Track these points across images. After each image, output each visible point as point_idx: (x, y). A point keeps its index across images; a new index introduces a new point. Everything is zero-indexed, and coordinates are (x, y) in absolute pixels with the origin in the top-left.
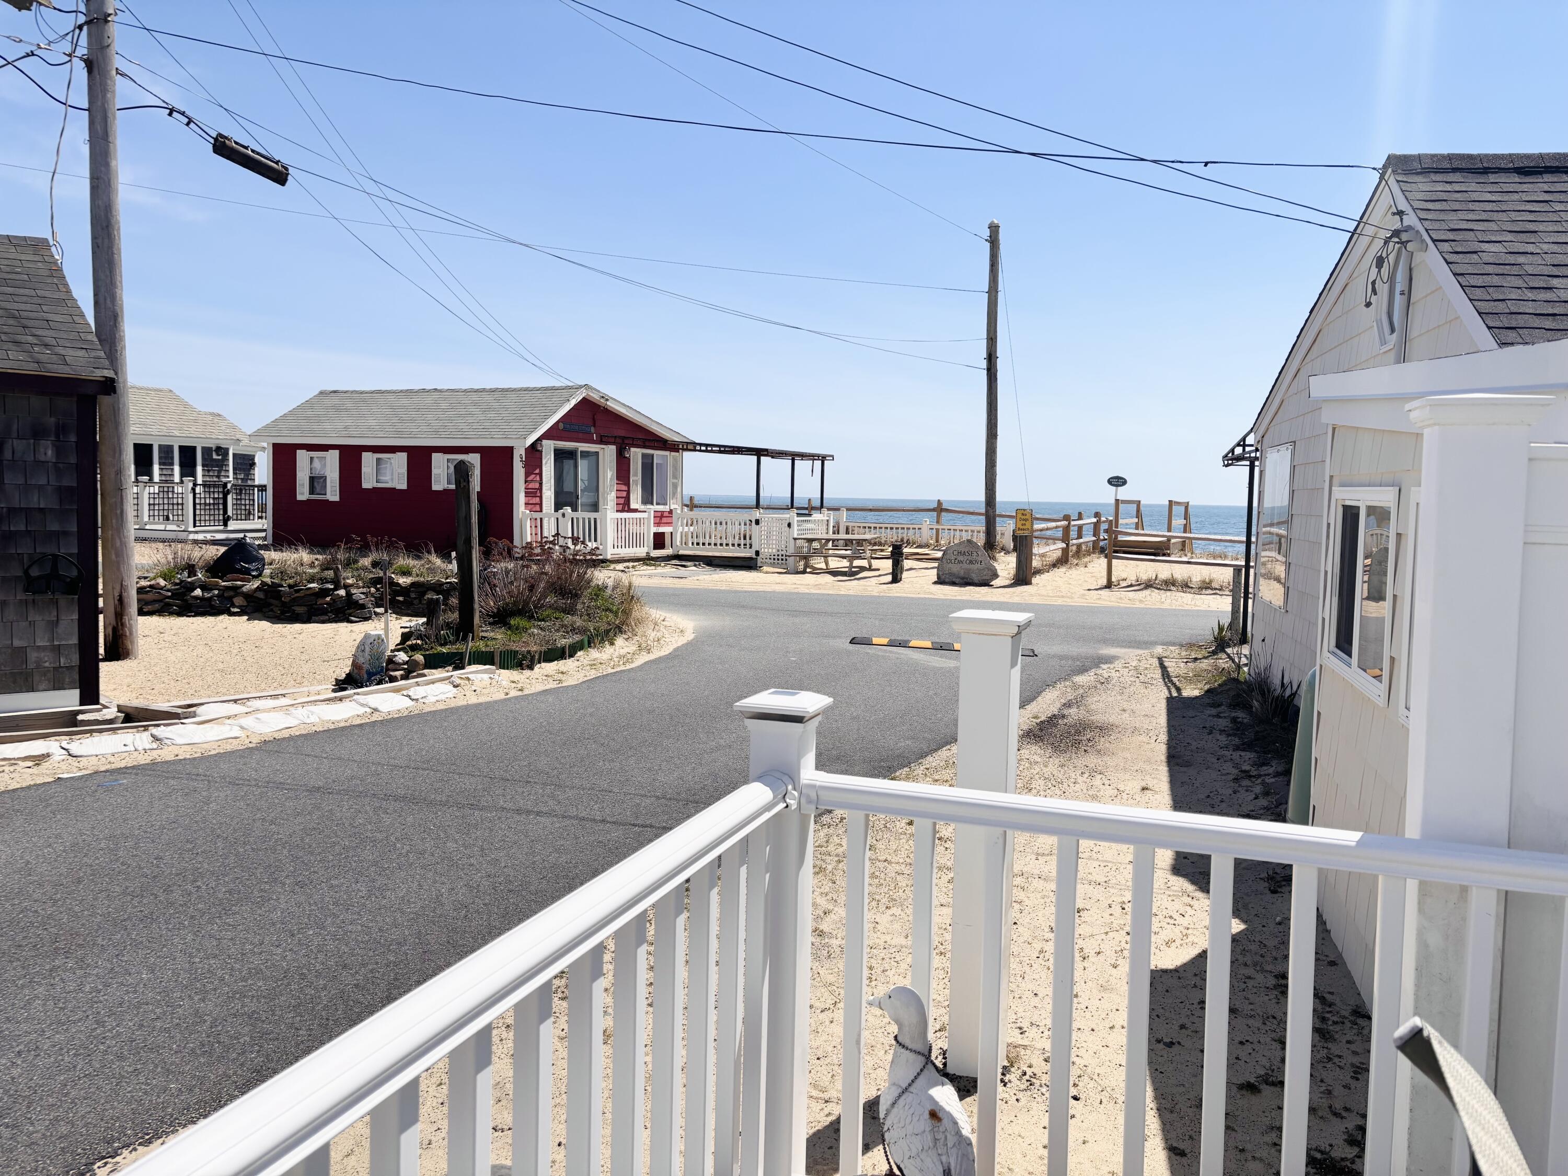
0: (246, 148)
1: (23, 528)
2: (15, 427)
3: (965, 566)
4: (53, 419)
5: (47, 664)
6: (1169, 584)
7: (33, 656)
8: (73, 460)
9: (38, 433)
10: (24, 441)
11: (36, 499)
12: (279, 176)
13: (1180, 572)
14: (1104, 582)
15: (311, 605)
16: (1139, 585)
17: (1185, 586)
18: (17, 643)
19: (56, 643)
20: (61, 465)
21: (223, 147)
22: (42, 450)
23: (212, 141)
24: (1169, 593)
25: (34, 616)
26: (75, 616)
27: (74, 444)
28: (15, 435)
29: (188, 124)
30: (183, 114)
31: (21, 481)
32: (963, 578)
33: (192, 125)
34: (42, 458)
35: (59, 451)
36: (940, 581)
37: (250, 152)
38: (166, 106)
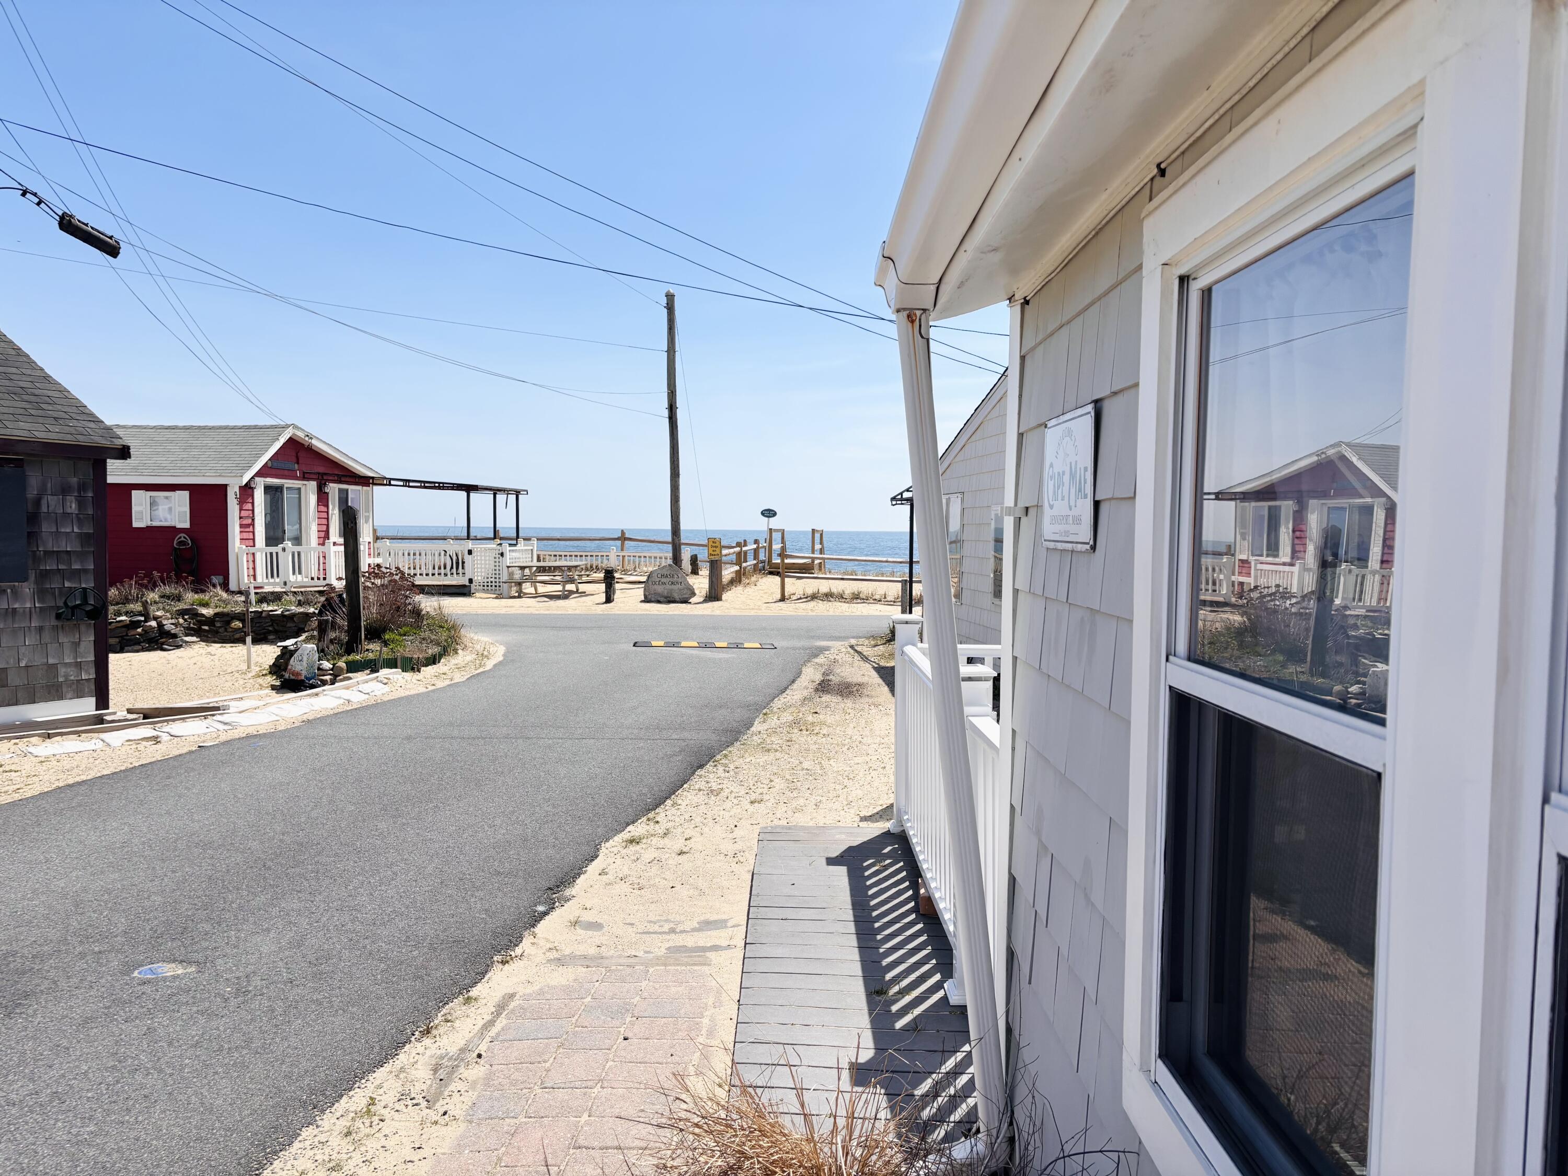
0: (86, 225)
1: (55, 567)
2: (49, 485)
3: (668, 587)
4: (75, 480)
5: (72, 678)
6: (829, 596)
7: (62, 671)
8: (90, 512)
9: (65, 490)
10: (55, 497)
11: (64, 543)
12: (111, 249)
13: (837, 587)
14: (779, 596)
15: (122, 637)
16: (807, 598)
17: (841, 597)
18: (51, 661)
19: (79, 660)
20: (81, 516)
21: (68, 225)
22: (68, 504)
23: (58, 218)
24: (830, 603)
25: (63, 639)
26: (92, 638)
27: (91, 498)
28: (49, 492)
29: (38, 204)
30: (35, 195)
31: (54, 530)
32: (666, 598)
33: (42, 205)
34: (69, 511)
35: (81, 503)
36: (647, 600)
37: (90, 229)
38: (21, 188)
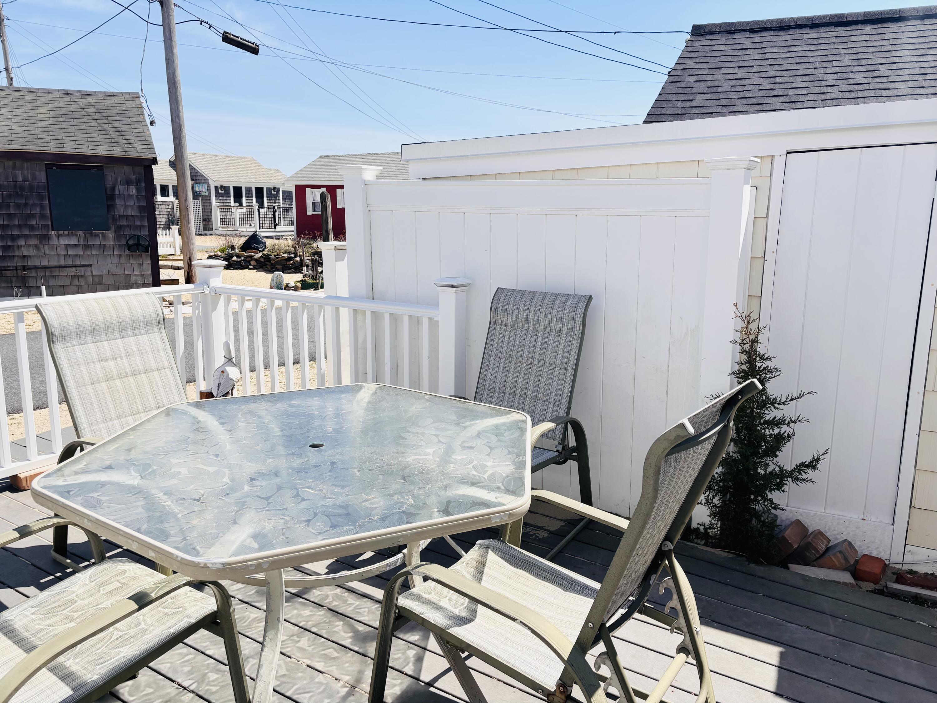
0: (238, 37)
1: (126, 224)
2: (119, 180)
4: (134, 176)
5: (139, 282)
7: (133, 278)
8: (144, 194)
9: (128, 182)
10: (123, 186)
11: (130, 211)
12: (254, 50)
15: (284, 265)
18: (127, 273)
19: (142, 273)
20: (139, 196)
21: (227, 38)
22: (131, 190)
23: (222, 35)
25: (132, 261)
26: (149, 262)
27: (144, 187)
28: (119, 183)
29: (210, 28)
30: (207, 23)
31: (123, 203)
33: (211, 28)
34: (131, 194)
35: (138, 190)
37: (239, 40)
38: (198, 19)
